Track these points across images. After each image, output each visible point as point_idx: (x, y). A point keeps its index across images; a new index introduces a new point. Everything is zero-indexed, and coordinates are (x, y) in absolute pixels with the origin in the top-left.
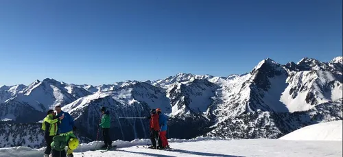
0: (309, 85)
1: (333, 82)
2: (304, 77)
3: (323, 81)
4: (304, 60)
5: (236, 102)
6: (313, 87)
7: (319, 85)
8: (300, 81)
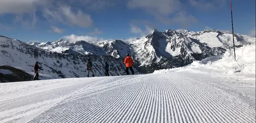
0: (181, 44)
1: (191, 43)
2: (177, 40)
3: (187, 42)
4: (169, 31)
5: (147, 53)
6: (183, 45)
7: (186, 44)
8: (175, 42)
